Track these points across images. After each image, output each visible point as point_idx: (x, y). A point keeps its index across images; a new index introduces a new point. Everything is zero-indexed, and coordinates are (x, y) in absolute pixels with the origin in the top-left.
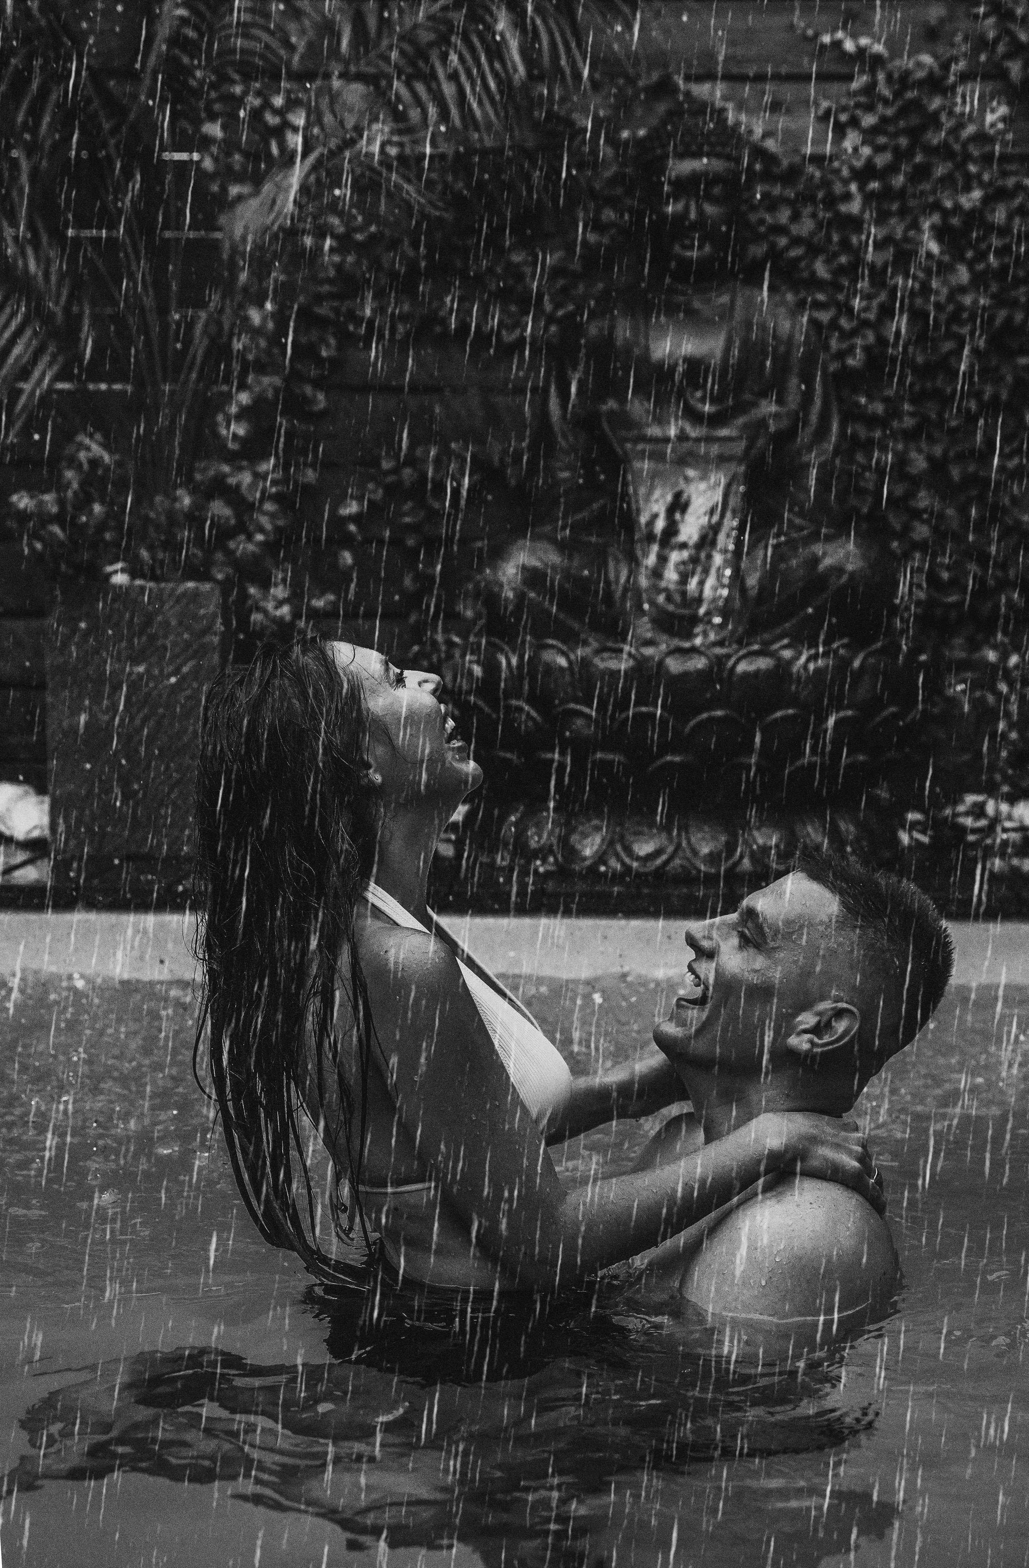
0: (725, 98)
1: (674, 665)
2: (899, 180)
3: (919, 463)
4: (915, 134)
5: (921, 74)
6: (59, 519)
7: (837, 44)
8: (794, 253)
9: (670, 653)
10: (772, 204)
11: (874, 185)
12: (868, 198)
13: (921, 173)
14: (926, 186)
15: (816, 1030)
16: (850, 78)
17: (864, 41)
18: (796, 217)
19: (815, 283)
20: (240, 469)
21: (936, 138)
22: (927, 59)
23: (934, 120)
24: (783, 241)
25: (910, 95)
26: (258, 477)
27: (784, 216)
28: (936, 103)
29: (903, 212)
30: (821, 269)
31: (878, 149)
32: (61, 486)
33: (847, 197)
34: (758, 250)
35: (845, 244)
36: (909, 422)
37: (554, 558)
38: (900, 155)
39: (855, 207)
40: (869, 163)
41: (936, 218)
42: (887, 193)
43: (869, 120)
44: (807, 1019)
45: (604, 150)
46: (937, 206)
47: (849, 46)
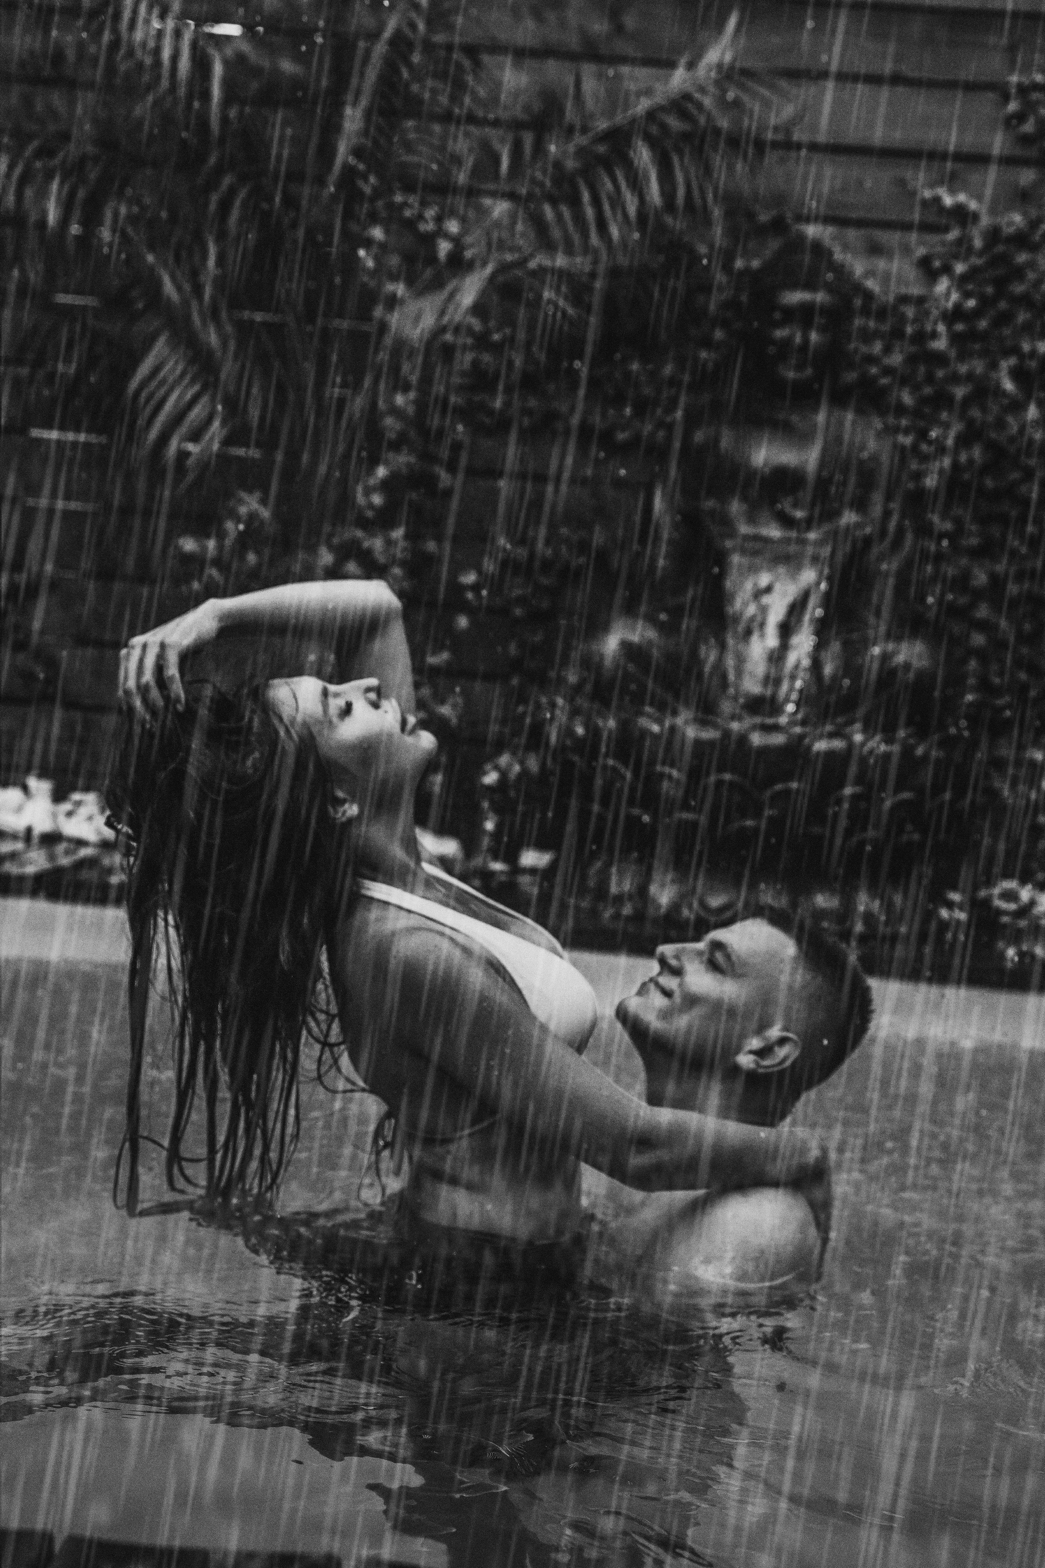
0: (834, 239)
1: (757, 739)
2: (983, 324)
3: (981, 578)
4: (1001, 284)
5: (1011, 230)
6: (217, 562)
7: (937, 200)
8: (884, 381)
9: (754, 728)
10: (867, 337)
11: (960, 327)
12: (955, 338)
13: (1004, 319)
14: (1007, 332)
15: (762, 1053)
16: (946, 229)
17: (962, 198)
18: (887, 350)
19: (901, 410)
20: (373, 535)
21: (1019, 289)
22: (1017, 218)
23: (1019, 273)
24: (874, 370)
25: (1000, 248)
26: (389, 543)
27: (877, 347)
28: (1022, 258)
29: (984, 353)
30: (907, 399)
31: (967, 295)
32: (221, 536)
33: (934, 335)
34: (851, 377)
35: (930, 378)
36: (974, 541)
37: (652, 634)
38: (985, 303)
39: (941, 344)
40: (958, 307)
41: (1013, 361)
42: (972, 335)
43: (960, 268)
44: (755, 1043)
45: (720, 277)
46: (1015, 350)
47: (948, 201)
